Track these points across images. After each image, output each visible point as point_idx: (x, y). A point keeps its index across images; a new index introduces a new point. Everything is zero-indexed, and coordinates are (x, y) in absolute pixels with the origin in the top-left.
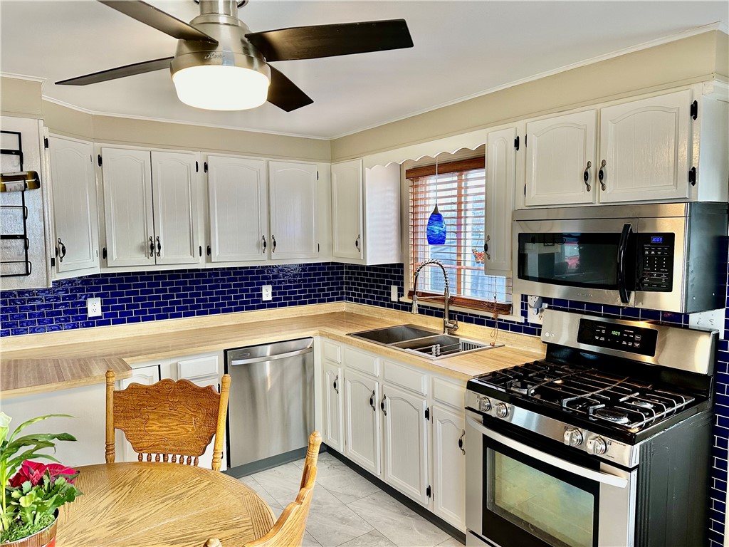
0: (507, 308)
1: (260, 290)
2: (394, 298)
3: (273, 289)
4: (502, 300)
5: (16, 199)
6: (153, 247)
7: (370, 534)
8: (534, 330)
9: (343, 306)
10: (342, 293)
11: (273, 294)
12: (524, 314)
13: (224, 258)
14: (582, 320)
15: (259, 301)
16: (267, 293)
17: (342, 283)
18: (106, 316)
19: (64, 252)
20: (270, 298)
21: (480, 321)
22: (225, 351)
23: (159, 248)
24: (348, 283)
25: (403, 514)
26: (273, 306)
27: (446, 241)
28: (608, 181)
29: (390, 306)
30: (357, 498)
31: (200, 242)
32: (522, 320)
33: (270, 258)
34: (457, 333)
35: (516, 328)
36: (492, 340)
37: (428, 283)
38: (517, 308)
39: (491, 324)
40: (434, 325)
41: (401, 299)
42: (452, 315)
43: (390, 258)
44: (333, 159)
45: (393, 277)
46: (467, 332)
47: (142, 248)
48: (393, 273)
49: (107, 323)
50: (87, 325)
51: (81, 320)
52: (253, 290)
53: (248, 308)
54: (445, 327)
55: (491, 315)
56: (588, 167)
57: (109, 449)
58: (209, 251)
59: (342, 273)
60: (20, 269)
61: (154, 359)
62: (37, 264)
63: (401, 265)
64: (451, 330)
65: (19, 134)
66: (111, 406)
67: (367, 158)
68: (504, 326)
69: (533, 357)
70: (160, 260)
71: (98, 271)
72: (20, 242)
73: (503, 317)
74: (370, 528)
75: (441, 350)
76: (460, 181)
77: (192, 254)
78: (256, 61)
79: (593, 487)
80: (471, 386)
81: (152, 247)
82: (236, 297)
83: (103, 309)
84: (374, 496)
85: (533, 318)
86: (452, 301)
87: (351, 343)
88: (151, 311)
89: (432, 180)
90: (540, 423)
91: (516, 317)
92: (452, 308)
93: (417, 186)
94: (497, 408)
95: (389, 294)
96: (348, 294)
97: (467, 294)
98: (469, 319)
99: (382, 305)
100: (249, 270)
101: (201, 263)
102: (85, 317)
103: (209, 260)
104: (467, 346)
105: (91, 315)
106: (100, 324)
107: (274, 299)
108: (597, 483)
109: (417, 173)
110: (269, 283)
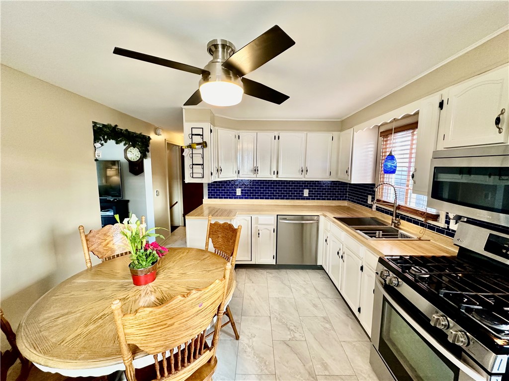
0: (436, 217)
1: (302, 191)
2: (369, 202)
3: (309, 191)
4: (433, 211)
5: (200, 151)
6: (256, 170)
7: (324, 318)
8: (451, 234)
9: (345, 203)
10: (346, 197)
11: (309, 194)
12: (448, 222)
13: (284, 176)
14: (490, 234)
15: (302, 196)
16: (306, 193)
17: (346, 192)
18: (242, 195)
19: (221, 171)
20: (307, 195)
21: (416, 222)
22: (277, 215)
23: (258, 171)
24: (349, 192)
25: (347, 315)
26: (309, 199)
27: (396, 172)
29: (367, 206)
30: (327, 297)
31: (274, 169)
32: (445, 226)
33: (305, 177)
34: (400, 227)
35: (440, 231)
36: (420, 235)
37: (387, 194)
38: (442, 218)
39: (422, 225)
41: (373, 203)
43: (369, 181)
45: (370, 191)
46: (406, 227)
47: (251, 171)
48: (370, 189)
49: (243, 198)
50: (235, 198)
51: (233, 196)
52: (300, 191)
53: (297, 199)
54: (392, 222)
55: (423, 220)
56: (502, 113)
57: (207, 244)
58: (278, 173)
59: (347, 187)
60: (200, 176)
63: (374, 185)
64: (397, 225)
65: (203, 128)
66: (209, 229)
67: (355, 127)
68: (432, 228)
69: (447, 252)
70: (258, 176)
71: (236, 179)
72: (202, 167)
73: (430, 222)
74: (325, 315)
75: (383, 235)
77: (271, 174)
78: (233, 79)
82: (292, 194)
83: (242, 193)
84: (336, 300)
85: (453, 226)
86: (399, 207)
88: (258, 196)
91: (441, 224)
92: (397, 211)
93: (386, 141)
95: (367, 200)
96: (349, 197)
97: (412, 205)
98: (409, 220)
99: (363, 205)
100: (298, 182)
101: (274, 178)
102: (235, 195)
104: (403, 236)
105: (237, 194)
106: (240, 198)
107: (309, 196)
108: (459, 369)
109: (386, 133)
110: (307, 189)
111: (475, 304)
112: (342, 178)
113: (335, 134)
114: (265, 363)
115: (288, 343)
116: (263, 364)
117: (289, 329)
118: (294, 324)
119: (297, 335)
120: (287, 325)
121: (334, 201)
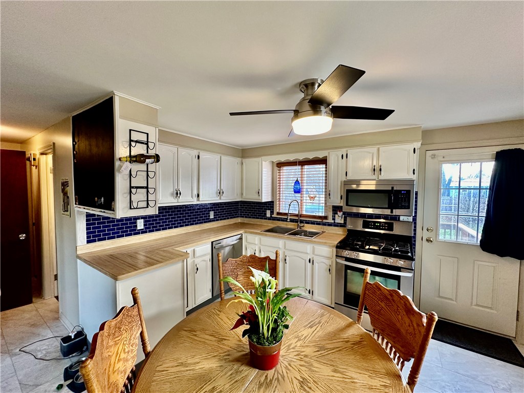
0: (326, 218)
1: (209, 213)
2: (268, 215)
3: (214, 213)
4: (322, 214)
8: (340, 225)
9: (239, 220)
10: (238, 214)
11: (214, 215)
12: (334, 219)
13: (204, 199)
14: (363, 221)
15: (209, 219)
16: (212, 215)
17: (238, 210)
18: (146, 228)
21: (313, 223)
22: (212, 242)
23: (180, 195)
24: (240, 210)
26: (214, 221)
27: (303, 192)
28: (382, 172)
29: (266, 219)
31: (195, 192)
32: (333, 221)
33: (220, 199)
34: (304, 228)
35: (330, 225)
36: (321, 230)
38: (330, 218)
39: (318, 224)
40: (291, 225)
41: (273, 216)
42: (302, 222)
43: (270, 200)
44: (243, 157)
45: (269, 207)
46: (307, 227)
47: (172, 194)
48: (270, 205)
49: (146, 232)
51: (133, 231)
52: (207, 214)
54: (298, 226)
55: (319, 221)
56: (374, 167)
58: (198, 196)
60: (144, 204)
63: (272, 202)
64: (301, 228)
65: (148, 134)
67: (263, 158)
68: (324, 224)
69: (342, 235)
72: (145, 190)
73: (324, 221)
76: (302, 169)
77: (192, 197)
80: (337, 247)
81: (177, 194)
82: (200, 217)
83: (145, 225)
86: (301, 216)
89: (285, 168)
90: (375, 259)
91: (330, 220)
92: (301, 219)
93: (281, 170)
95: (266, 214)
96: (241, 214)
97: (304, 213)
98: (308, 222)
99: (262, 219)
101: (195, 202)
102: (135, 230)
105: (139, 228)
107: (214, 218)
108: (399, 277)
109: (280, 165)
110: (213, 210)
113: (239, 159)
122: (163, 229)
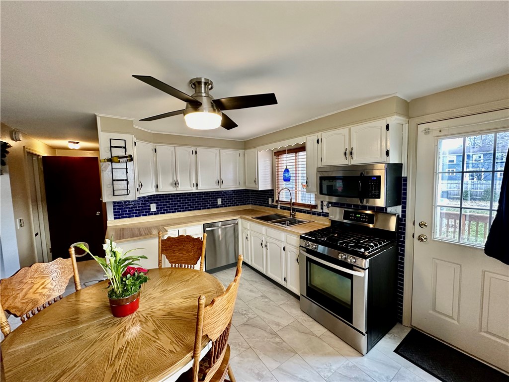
0: (315, 207)
1: (217, 200)
2: (270, 203)
3: (222, 200)
4: (313, 203)
5: (124, 165)
6: (176, 184)
7: (262, 296)
8: (326, 215)
9: (250, 207)
10: (249, 202)
11: (222, 202)
12: (322, 209)
13: (203, 188)
14: (344, 211)
15: (216, 205)
16: (219, 202)
17: (249, 197)
18: (158, 211)
19: (142, 186)
20: (221, 204)
21: (304, 212)
22: (204, 224)
23: (178, 184)
24: (251, 198)
25: (274, 288)
26: (222, 207)
27: (291, 180)
28: (354, 156)
29: (268, 206)
30: (256, 282)
31: (194, 182)
32: (321, 211)
33: (221, 188)
34: (296, 217)
35: (319, 214)
36: (310, 219)
37: (284, 197)
38: (319, 207)
39: (309, 213)
40: (286, 213)
41: (273, 204)
42: (293, 210)
43: (270, 188)
44: (245, 148)
45: (269, 195)
46: (299, 216)
48: (270, 193)
49: (158, 214)
50: (149, 215)
51: (148, 212)
52: (214, 200)
53: (212, 208)
54: (291, 214)
55: (309, 209)
56: (346, 150)
57: (160, 262)
58: (197, 185)
59: (249, 193)
60: (125, 192)
61: (177, 228)
62: (132, 191)
63: (272, 190)
64: (293, 216)
65: (125, 140)
66: (160, 245)
67: (258, 148)
68: (314, 214)
69: (325, 225)
70: (178, 189)
71: (155, 193)
72: (125, 182)
73: (313, 210)
74: (261, 294)
75: (289, 224)
76: (296, 156)
77: (191, 186)
78: (216, 110)
79: (350, 277)
80: (301, 237)
82: (207, 203)
83: (157, 208)
84: (264, 282)
85: (326, 210)
86: (294, 204)
87: (253, 221)
88: (175, 209)
89: (285, 156)
90: (329, 251)
91: (319, 210)
92: (293, 207)
93: (279, 159)
94: (312, 245)
95: (268, 202)
96: (251, 202)
97: (300, 201)
98: (300, 211)
99: (266, 206)
100: (212, 193)
101: (194, 190)
102: (149, 212)
103: (197, 189)
104: (300, 222)
105: (152, 210)
106: (155, 214)
107: (222, 204)
108: (352, 275)
109: (278, 153)
110: (220, 198)
111: (351, 243)
112: (251, 186)
113: (241, 151)
114: (239, 345)
115: (247, 323)
116: (237, 346)
117: (242, 314)
118: (244, 309)
119: (250, 315)
120: (239, 313)
121: (241, 206)
122: (173, 212)
